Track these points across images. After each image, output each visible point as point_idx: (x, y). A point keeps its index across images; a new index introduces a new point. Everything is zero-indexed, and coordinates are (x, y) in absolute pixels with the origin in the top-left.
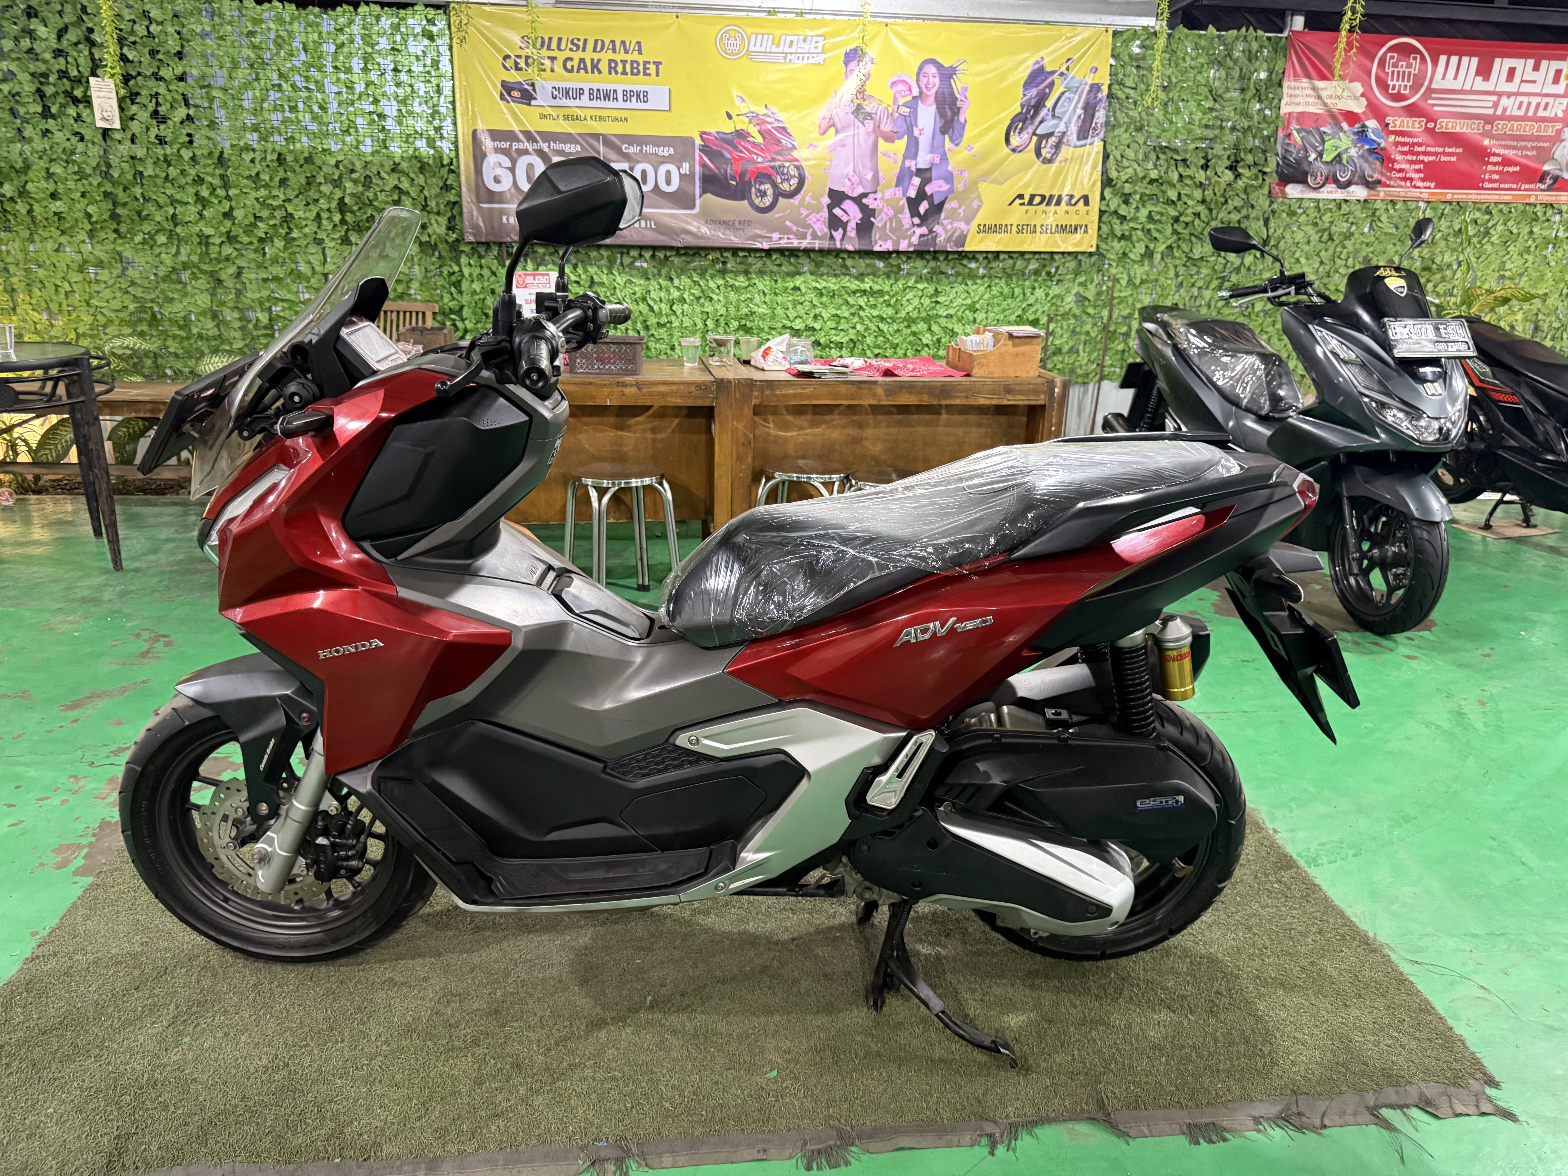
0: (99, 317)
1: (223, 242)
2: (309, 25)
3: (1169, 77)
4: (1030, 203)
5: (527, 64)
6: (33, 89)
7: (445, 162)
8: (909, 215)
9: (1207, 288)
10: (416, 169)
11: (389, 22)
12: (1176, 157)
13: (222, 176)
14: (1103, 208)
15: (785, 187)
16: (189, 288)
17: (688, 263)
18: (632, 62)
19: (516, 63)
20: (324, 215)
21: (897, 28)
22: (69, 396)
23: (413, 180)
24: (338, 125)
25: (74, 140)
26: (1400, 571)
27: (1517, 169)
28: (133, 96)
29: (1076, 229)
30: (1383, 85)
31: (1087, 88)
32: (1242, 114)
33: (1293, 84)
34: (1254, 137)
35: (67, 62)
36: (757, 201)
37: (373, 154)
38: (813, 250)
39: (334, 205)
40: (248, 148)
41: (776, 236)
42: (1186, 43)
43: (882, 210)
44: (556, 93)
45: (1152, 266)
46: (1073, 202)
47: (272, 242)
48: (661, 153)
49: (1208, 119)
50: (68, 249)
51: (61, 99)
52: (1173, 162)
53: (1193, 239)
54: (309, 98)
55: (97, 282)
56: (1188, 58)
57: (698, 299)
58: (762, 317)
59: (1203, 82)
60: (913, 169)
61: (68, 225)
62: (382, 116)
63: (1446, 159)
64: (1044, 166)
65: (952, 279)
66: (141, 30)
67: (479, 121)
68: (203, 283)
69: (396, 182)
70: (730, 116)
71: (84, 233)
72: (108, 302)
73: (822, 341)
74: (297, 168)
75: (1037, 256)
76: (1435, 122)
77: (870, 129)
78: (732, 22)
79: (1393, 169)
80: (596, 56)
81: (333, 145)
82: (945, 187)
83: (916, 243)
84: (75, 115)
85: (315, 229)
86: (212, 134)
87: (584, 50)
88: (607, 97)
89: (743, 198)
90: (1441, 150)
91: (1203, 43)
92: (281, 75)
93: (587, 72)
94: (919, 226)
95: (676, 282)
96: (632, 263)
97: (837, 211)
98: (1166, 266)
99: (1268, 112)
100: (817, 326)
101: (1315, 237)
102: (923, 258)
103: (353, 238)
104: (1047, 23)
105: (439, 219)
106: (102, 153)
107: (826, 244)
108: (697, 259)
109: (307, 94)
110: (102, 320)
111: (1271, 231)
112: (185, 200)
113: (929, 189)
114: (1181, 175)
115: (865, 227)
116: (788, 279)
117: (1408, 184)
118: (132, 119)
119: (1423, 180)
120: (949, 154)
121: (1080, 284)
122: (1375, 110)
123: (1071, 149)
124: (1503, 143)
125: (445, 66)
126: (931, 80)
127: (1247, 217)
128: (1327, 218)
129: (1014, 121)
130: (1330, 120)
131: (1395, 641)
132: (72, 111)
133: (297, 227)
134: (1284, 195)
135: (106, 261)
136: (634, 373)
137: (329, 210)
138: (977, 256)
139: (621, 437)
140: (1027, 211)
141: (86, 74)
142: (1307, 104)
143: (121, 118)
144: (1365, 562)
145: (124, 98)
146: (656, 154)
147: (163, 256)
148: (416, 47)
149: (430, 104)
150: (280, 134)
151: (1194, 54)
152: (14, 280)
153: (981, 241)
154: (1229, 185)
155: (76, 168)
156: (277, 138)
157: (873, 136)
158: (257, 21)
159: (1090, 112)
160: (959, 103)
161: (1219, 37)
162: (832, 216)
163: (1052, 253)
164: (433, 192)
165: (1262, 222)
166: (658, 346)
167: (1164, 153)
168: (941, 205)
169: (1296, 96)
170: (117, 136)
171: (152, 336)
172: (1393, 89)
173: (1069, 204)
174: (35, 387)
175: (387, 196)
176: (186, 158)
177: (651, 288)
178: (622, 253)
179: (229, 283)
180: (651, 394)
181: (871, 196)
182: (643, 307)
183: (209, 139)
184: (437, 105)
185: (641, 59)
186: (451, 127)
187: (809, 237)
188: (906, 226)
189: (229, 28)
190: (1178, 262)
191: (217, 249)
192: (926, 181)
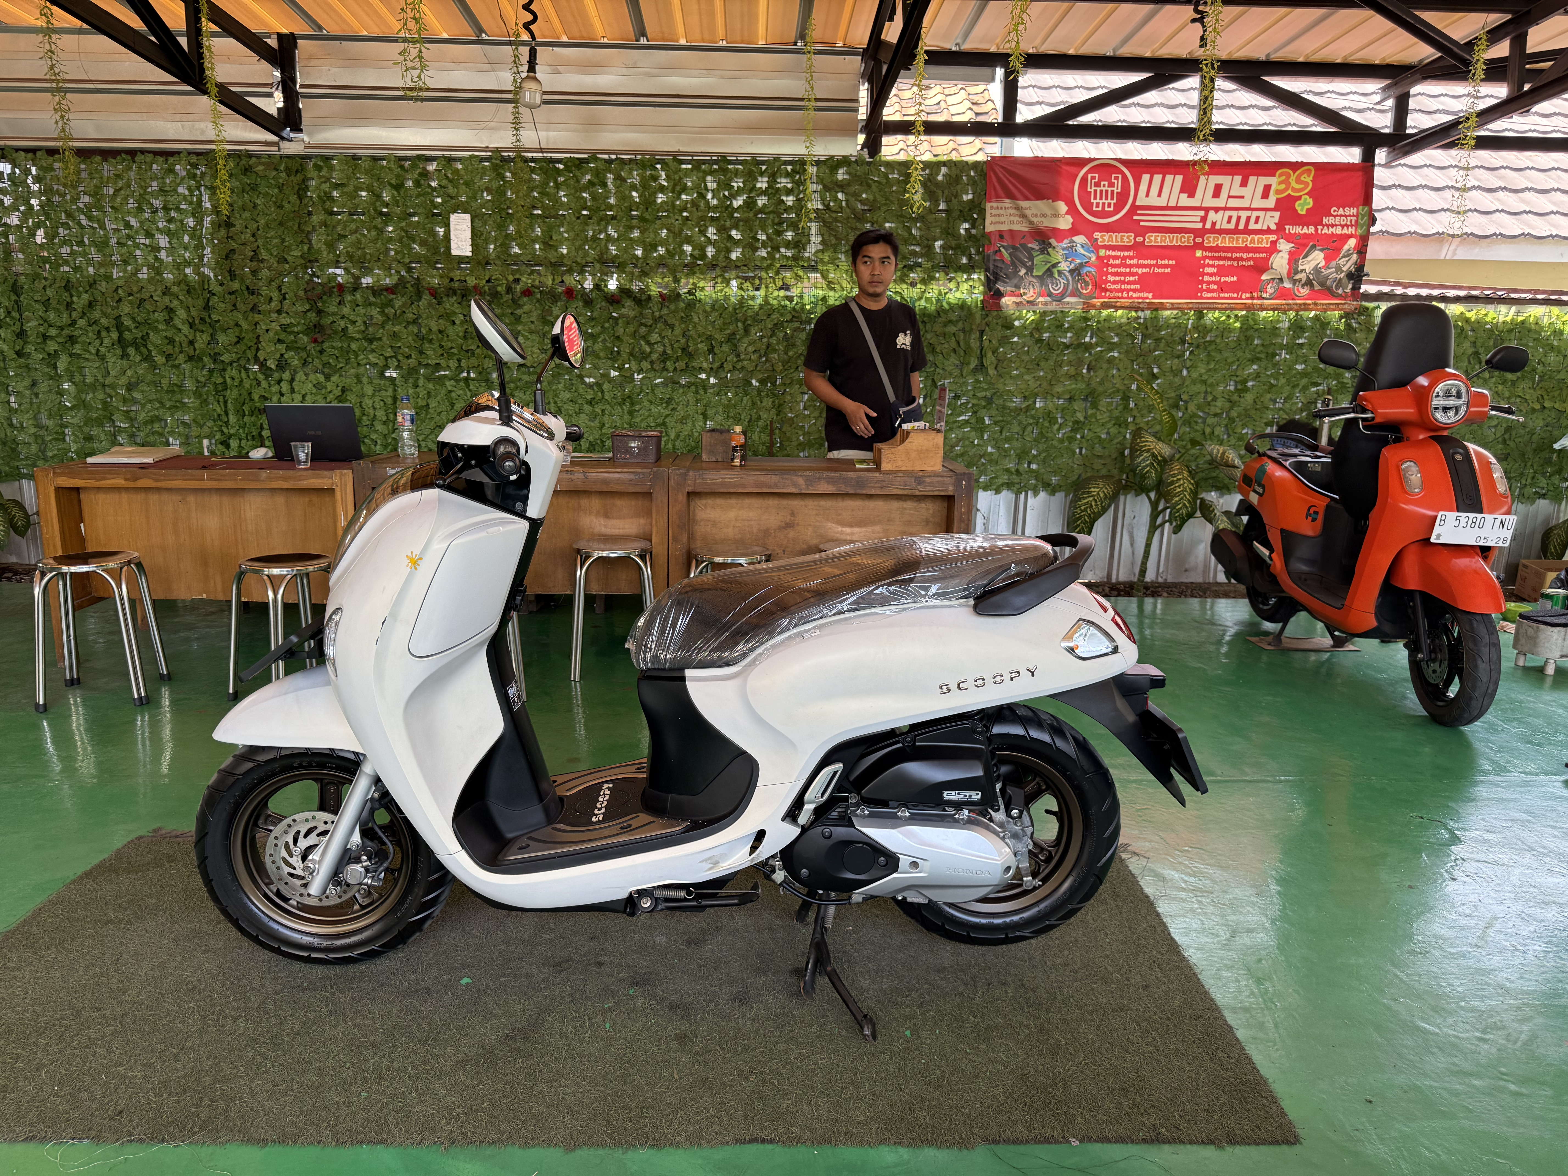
2: (93, 171)
3: (873, 202)
10: (185, 292)
11: (160, 168)
23: (181, 301)
27: (1235, 279)
30: (1087, 204)
32: (948, 233)
33: (995, 205)
37: (148, 280)
56: (890, 184)
63: (1160, 270)
76: (1144, 237)
81: (114, 273)
90: (1154, 262)
99: (974, 231)
117: (1125, 295)
119: (1139, 291)
124: (1217, 254)
130: (1037, 237)
142: (1012, 222)
165: (977, 334)
169: (999, 215)
172: (1098, 206)
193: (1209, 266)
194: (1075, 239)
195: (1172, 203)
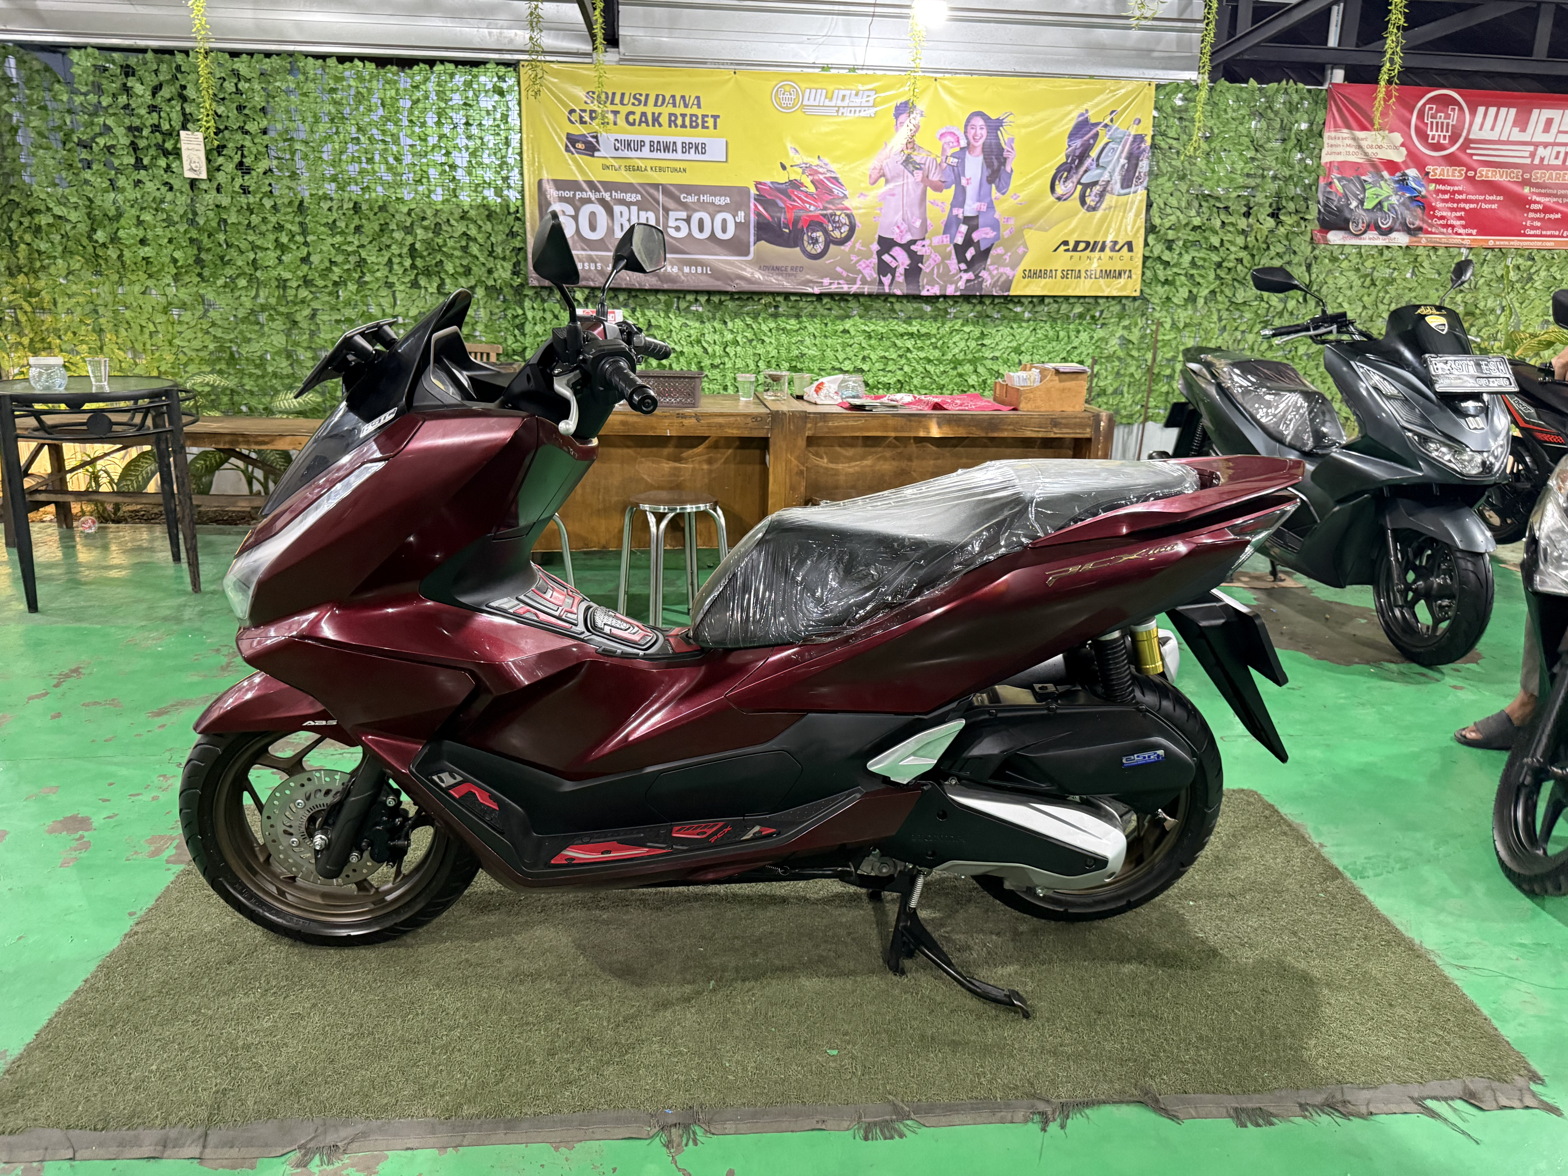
0: (181, 356)
1: (299, 286)
2: (388, 82)
3: (1211, 128)
4: (1075, 249)
5: (592, 118)
6: (128, 142)
7: (512, 210)
8: (956, 261)
9: (1250, 332)
10: (484, 217)
11: (463, 79)
12: (1218, 205)
13: (301, 224)
14: (1147, 254)
15: (836, 234)
16: (266, 329)
17: (742, 307)
18: (691, 116)
19: (581, 117)
20: (396, 260)
21: (946, 82)
22: (155, 426)
23: (480, 227)
24: (411, 175)
25: (164, 189)
26: (1446, 602)
27: (1559, 216)
28: (220, 149)
29: (1120, 274)
30: (1423, 136)
31: (1131, 139)
32: (1283, 163)
33: (1333, 134)
34: (1295, 186)
35: (160, 117)
36: (809, 248)
37: (443, 202)
38: (862, 295)
39: (405, 250)
40: (326, 197)
41: (826, 281)
42: (1228, 96)
43: (929, 256)
44: (618, 145)
45: (1195, 310)
46: (1117, 248)
47: (346, 285)
48: (717, 202)
49: (1250, 168)
50: (154, 292)
51: (152, 151)
52: (1215, 210)
53: (1236, 284)
54: (385, 150)
55: (180, 322)
56: (1229, 110)
57: (751, 341)
58: (812, 359)
59: (1245, 132)
60: (961, 216)
61: (155, 269)
62: (453, 167)
63: (1488, 206)
64: (1089, 214)
65: (997, 322)
66: (229, 86)
67: (545, 172)
68: (279, 324)
69: (464, 229)
70: (784, 167)
71: (169, 277)
72: (189, 341)
73: (870, 382)
74: (371, 215)
75: (1082, 300)
76: (1475, 171)
77: (919, 179)
78: (785, 77)
79: (1434, 216)
80: (657, 110)
81: (406, 194)
82: (992, 234)
83: (962, 287)
84: (164, 166)
85: (386, 273)
86: (293, 184)
87: (645, 104)
88: (667, 148)
89: (795, 245)
90: (1482, 198)
91: (1244, 95)
92: (360, 129)
93: (648, 125)
94: (966, 271)
95: (730, 325)
96: (688, 307)
97: (886, 258)
98: (1209, 310)
99: (1309, 161)
100: (865, 367)
101: (1357, 283)
102: (969, 303)
103: (423, 282)
104: (1091, 77)
105: (505, 264)
106: (189, 201)
107: (875, 289)
108: (751, 303)
109: (383, 147)
110: (184, 359)
111: (1314, 276)
112: (266, 246)
113: (975, 236)
114: (1223, 222)
115: (913, 272)
116: (838, 322)
117: (1450, 230)
118: (218, 170)
119: (1464, 227)
120: (995, 203)
121: (1125, 328)
122: (1415, 159)
123: (1115, 197)
124: (1543, 191)
125: (514, 120)
126: (979, 132)
127: (1289, 263)
128: (1369, 264)
129: (1059, 170)
130: (1371, 169)
131: (1442, 673)
132: (162, 162)
133: (369, 271)
134: (1326, 242)
135: (189, 303)
136: (693, 405)
137: (400, 255)
138: (1023, 300)
139: (680, 468)
140: (1071, 257)
141: (177, 128)
142: (1348, 153)
143: (208, 169)
144: (1411, 594)
145: (211, 150)
146: (713, 203)
147: (243, 298)
148: (487, 102)
149: (499, 155)
150: (357, 184)
151: (1235, 106)
152: (102, 321)
153: (1026, 286)
154: (1271, 231)
155: (165, 216)
156: (353, 187)
157: (922, 186)
158: (338, 79)
159: (1134, 162)
160: (1005, 154)
161: (1260, 90)
162: (881, 261)
163: (1096, 297)
164: (500, 238)
165: (1304, 268)
166: (711, 386)
167: (1207, 201)
168: (988, 251)
169: (1336, 146)
170: (204, 186)
171: (230, 374)
172: (1433, 139)
173: (1113, 249)
174: (124, 418)
175: (456, 242)
176: (268, 206)
177: (706, 331)
178: (679, 298)
179: (304, 324)
180: (709, 426)
181: (919, 243)
182: (697, 349)
183: (290, 188)
184: (505, 157)
185: (699, 112)
186: (518, 177)
187: (859, 282)
188: (953, 272)
189: (312, 85)
190: (1221, 306)
191: (293, 292)
192: (973, 228)
193: (1535, 202)
194: (1408, 172)
195: (1504, 137)
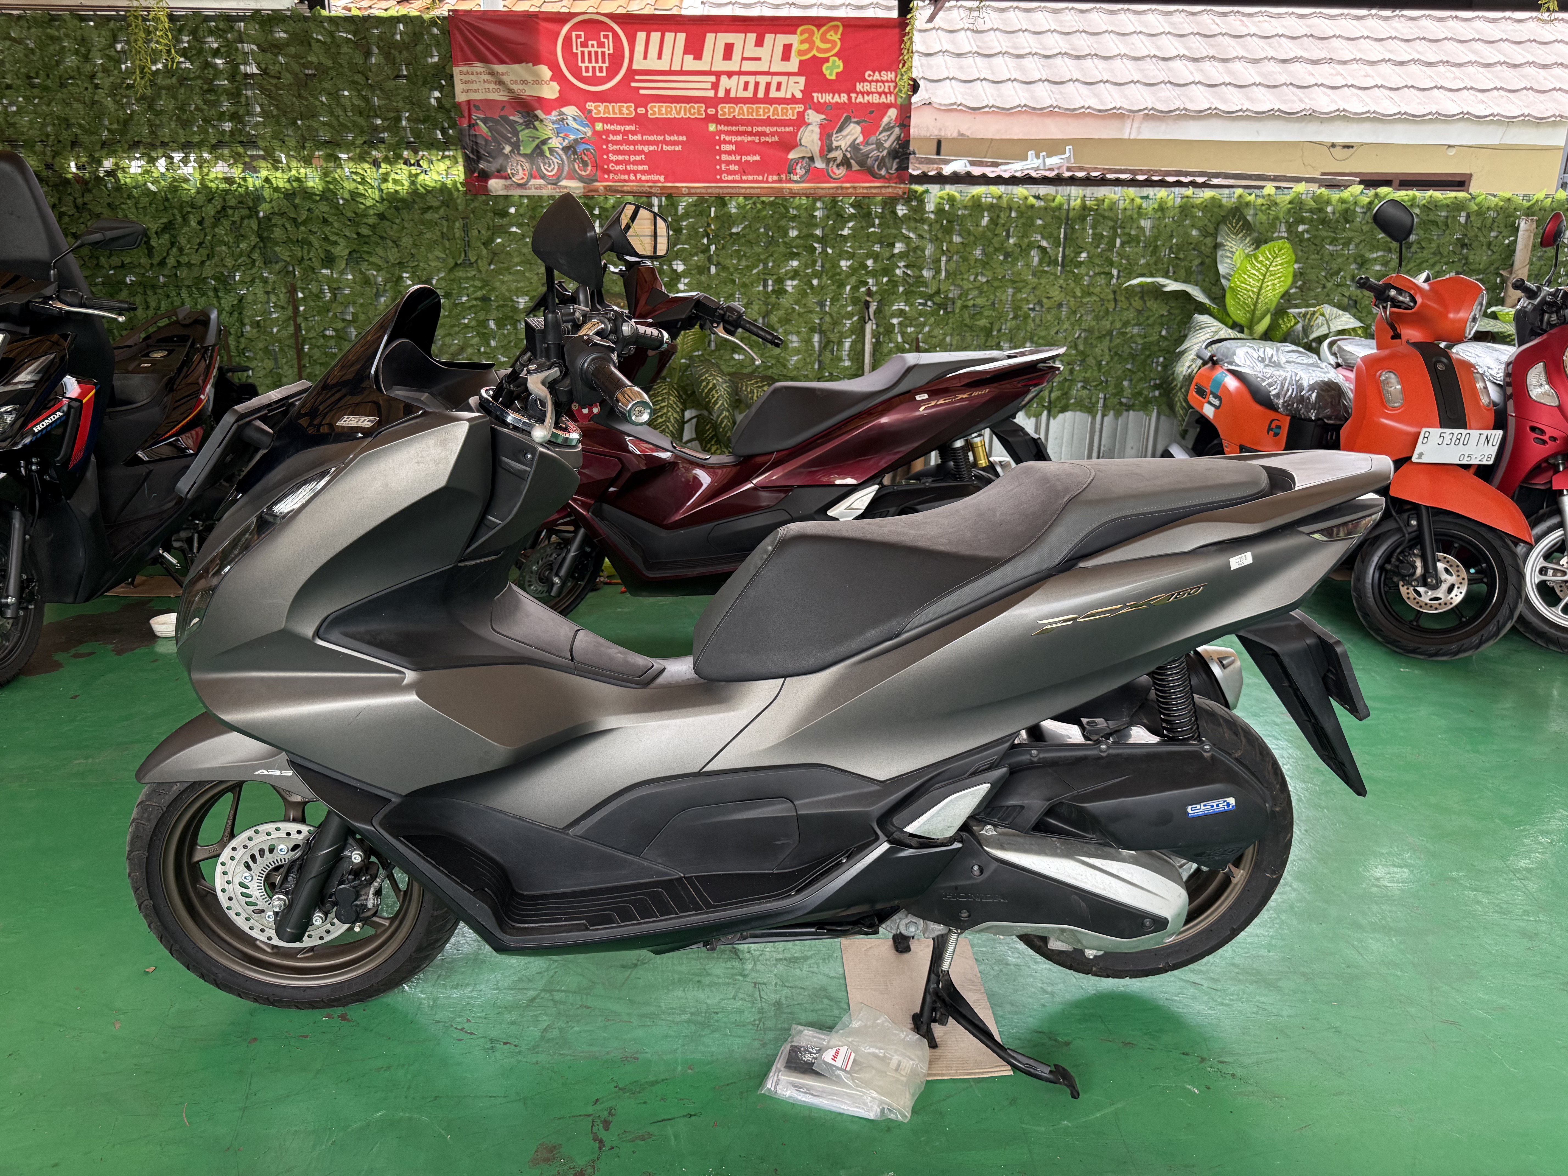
27: (757, 158)
32: (413, 104)
33: (464, 69)
34: (434, 129)
63: (670, 148)
76: (646, 107)
79: (609, 162)
90: (661, 138)
117: (632, 177)
119: (646, 172)
124: (734, 128)
130: (518, 108)
134: (487, 193)
169: (471, 82)
172: (588, 71)
193: (725, 142)
194: (564, 110)
195: (676, 67)
